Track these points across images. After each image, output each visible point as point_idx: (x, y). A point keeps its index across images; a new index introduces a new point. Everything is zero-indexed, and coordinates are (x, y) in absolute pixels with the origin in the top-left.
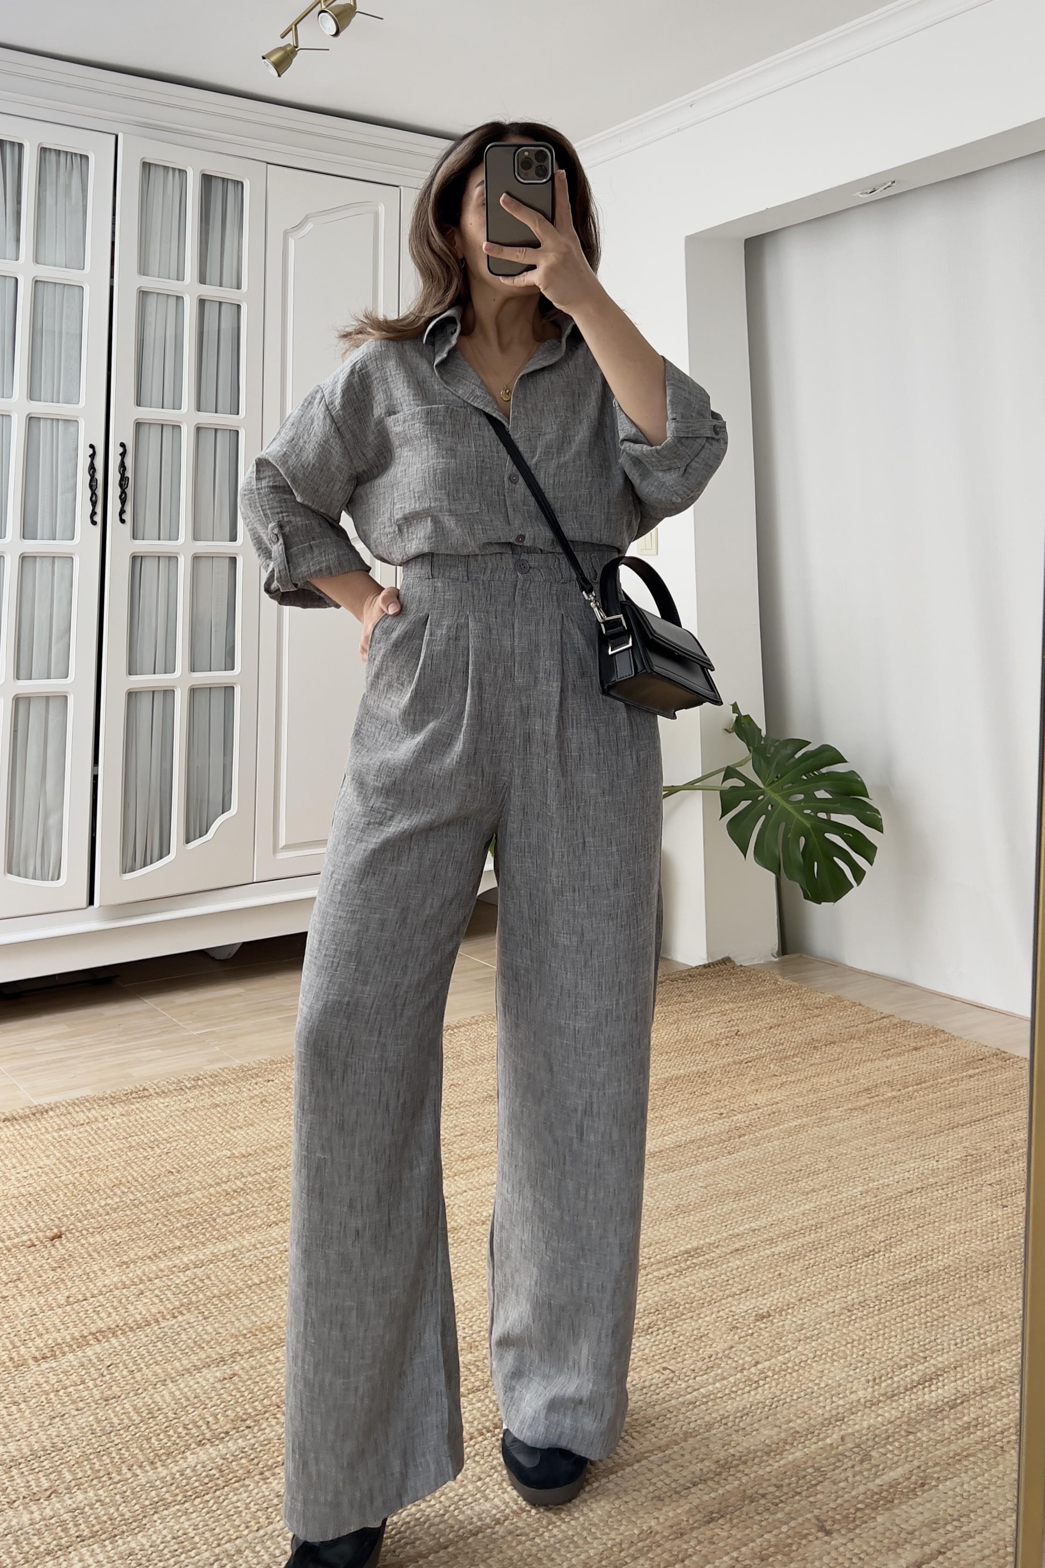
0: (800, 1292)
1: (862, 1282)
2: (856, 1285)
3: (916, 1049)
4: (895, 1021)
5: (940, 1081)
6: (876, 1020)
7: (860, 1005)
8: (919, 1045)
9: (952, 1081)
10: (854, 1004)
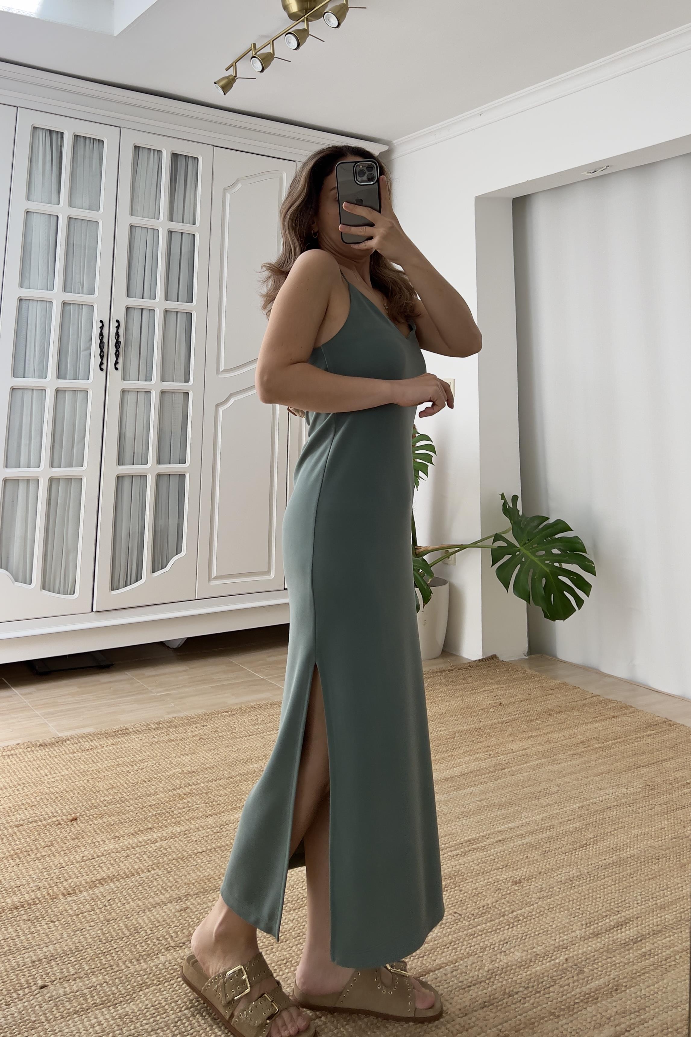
0: (540, 868)
1: (579, 863)
2: (575, 865)
3: (614, 717)
4: (601, 699)
5: (629, 738)
6: (589, 698)
7: (579, 688)
8: (616, 714)
9: (637, 738)
10: (575, 688)
